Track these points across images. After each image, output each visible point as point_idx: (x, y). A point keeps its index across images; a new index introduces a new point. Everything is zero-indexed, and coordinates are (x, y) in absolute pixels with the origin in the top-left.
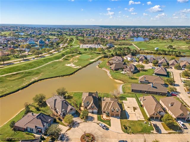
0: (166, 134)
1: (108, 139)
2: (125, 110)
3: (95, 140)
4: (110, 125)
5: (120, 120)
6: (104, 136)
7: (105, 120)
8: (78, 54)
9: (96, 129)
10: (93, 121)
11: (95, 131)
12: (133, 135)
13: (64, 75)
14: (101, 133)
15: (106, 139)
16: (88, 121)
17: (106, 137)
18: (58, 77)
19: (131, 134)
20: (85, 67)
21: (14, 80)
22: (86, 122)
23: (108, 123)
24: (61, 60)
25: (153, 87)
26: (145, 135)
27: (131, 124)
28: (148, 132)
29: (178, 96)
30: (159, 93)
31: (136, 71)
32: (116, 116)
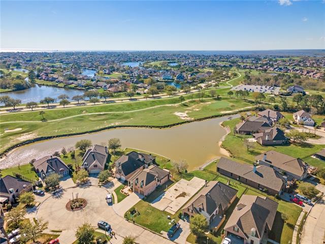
1: (95, 215)
2: (165, 192)
4: (119, 201)
5: (140, 201)
7: (123, 193)
10: (108, 190)
12: (131, 224)
14: (98, 205)
17: (96, 212)
18: (144, 126)
20: (200, 120)
21: (94, 121)
23: (121, 198)
24: (176, 105)
25: (256, 172)
26: (147, 232)
27: (145, 211)
28: (156, 231)
29: (307, 208)
30: (263, 187)
31: (281, 142)
32: (140, 194)
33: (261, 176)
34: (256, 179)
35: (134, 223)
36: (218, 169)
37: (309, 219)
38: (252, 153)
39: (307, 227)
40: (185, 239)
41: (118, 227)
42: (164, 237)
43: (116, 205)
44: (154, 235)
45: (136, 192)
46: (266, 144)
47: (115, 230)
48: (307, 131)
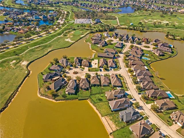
0: (103, 72)
2: (91, 64)
6: (81, 72)
7: (83, 68)
8: (73, 30)
9: (79, 70)
13: (65, 48)
19: (91, 72)
20: (77, 41)
22: (75, 68)
25: (108, 54)
29: (118, 59)
30: (110, 57)
31: (106, 45)
32: (87, 66)
33: (109, 55)
34: (108, 56)
36: (98, 56)
37: (119, 61)
38: (101, 50)
39: (120, 62)
45: (86, 66)
46: (103, 46)
48: (110, 39)
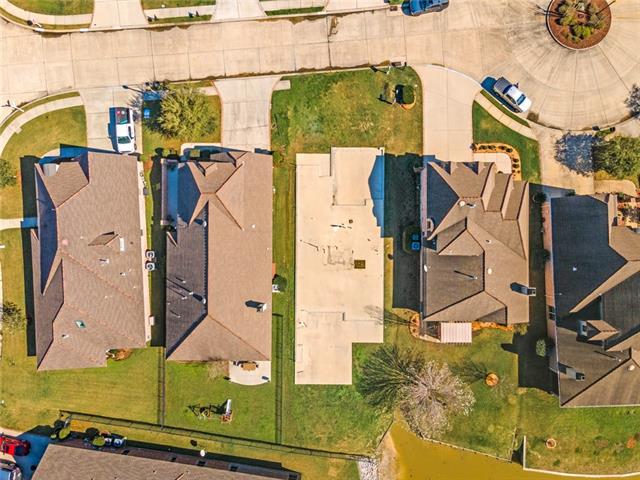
0: (225, 77)
1: (491, 23)
2: (385, 235)
3: (548, 13)
4: (477, 109)
5: (421, 146)
6: (506, 41)
7: (498, 145)
9: (544, 81)
10: (559, 135)
11: (548, 67)
12: (376, 60)
14: (520, 60)
15: (498, 26)
16: (588, 133)
17: (496, 33)
19: (382, 64)
22: (596, 128)
23: (484, 125)
26: (321, 63)
27: (374, 119)
28: (302, 79)
35: (372, 67)
40: (224, 98)
41: (398, 30)
42: (272, 73)
43: (472, 91)
44: (298, 68)
47: (394, 18)
